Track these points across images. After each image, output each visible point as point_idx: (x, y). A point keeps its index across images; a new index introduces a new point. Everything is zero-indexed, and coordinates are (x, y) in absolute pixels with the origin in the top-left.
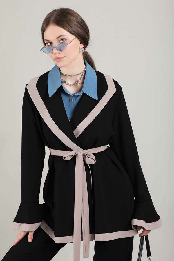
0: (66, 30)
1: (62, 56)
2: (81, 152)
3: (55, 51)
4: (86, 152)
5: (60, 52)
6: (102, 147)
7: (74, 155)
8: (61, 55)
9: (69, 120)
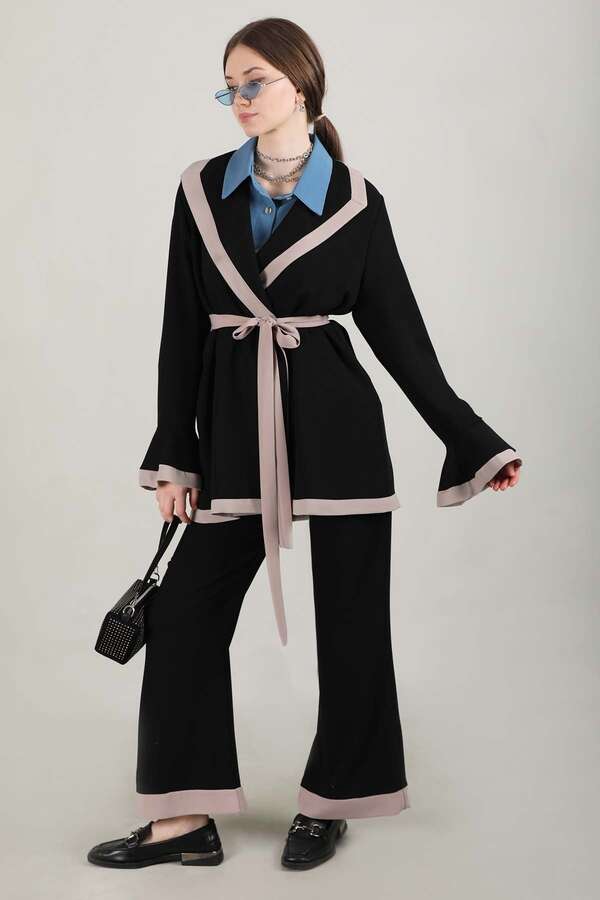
1: (251, 112)
2: (271, 320)
4: (282, 321)
5: (247, 102)
6: (318, 317)
7: (254, 326)
8: (251, 110)
9: (257, 251)
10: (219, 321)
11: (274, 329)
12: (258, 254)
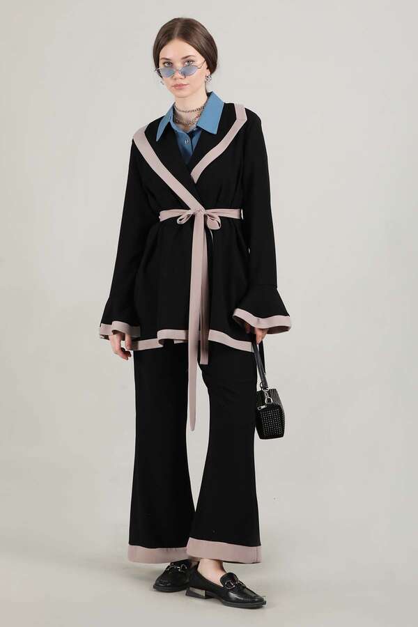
0: (193, 46)
1: (185, 83)
3: (178, 75)
5: (183, 77)
7: (191, 215)
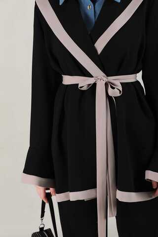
2: (104, 78)
4: (111, 79)
7: (93, 83)
9: (89, 33)
10: (68, 80)
11: (106, 84)
12: (90, 34)
